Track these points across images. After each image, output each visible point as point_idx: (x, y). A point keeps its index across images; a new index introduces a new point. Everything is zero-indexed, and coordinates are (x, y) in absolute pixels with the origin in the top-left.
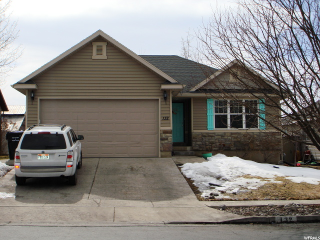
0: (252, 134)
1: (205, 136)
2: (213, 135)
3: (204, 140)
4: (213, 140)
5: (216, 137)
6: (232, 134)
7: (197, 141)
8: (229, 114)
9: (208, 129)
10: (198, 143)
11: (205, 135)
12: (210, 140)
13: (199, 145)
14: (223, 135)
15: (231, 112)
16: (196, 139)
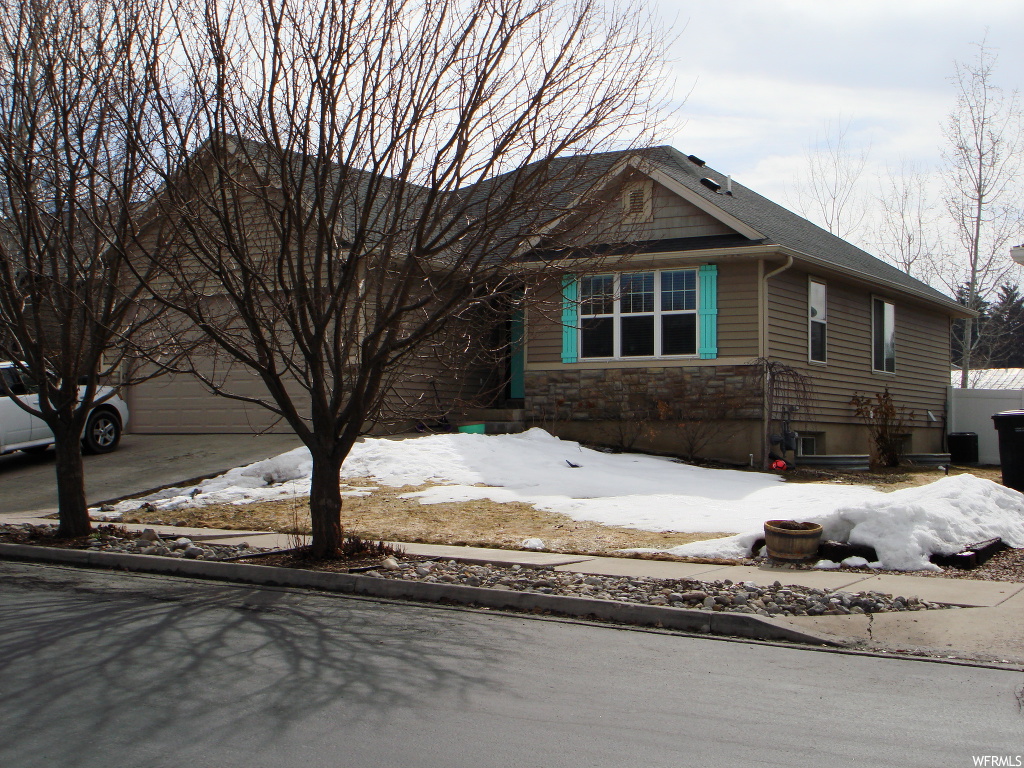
0: (677, 371)
1: (555, 381)
2: (575, 376)
3: (552, 392)
4: (574, 391)
5: (583, 382)
6: (625, 372)
7: (535, 394)
8: (617, 315)
9: (565, 361)
10: (539, 399)
11: (554, 376)
12: (569, 392)
13: (540, 405)
14: (600, 377)
15: (624, 309)
16: (534, 388)
